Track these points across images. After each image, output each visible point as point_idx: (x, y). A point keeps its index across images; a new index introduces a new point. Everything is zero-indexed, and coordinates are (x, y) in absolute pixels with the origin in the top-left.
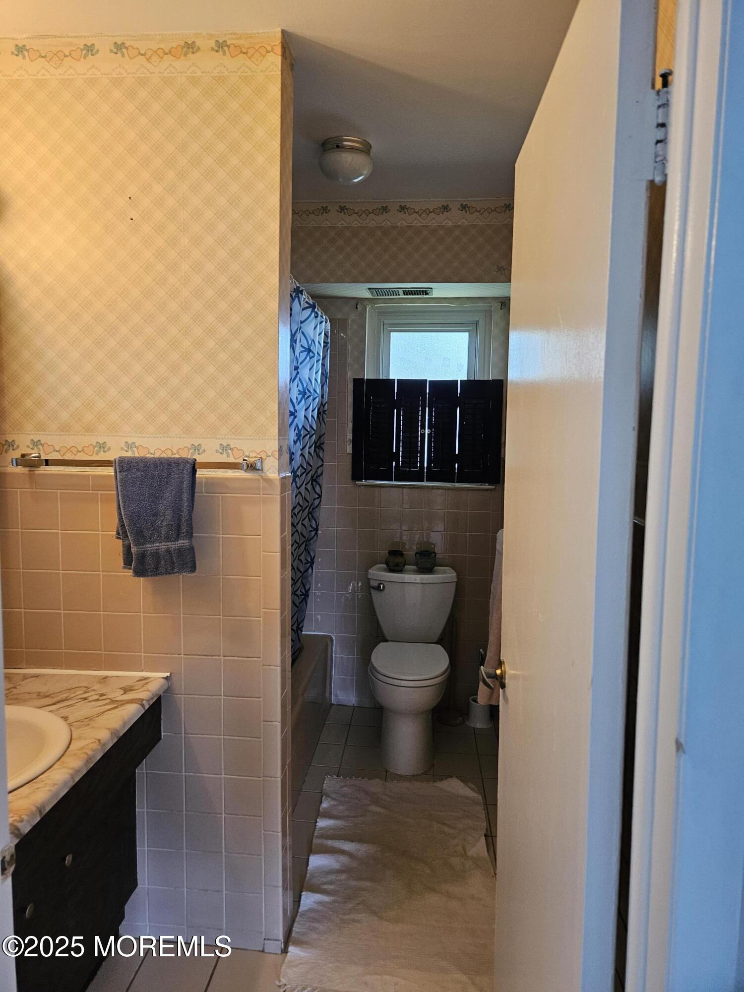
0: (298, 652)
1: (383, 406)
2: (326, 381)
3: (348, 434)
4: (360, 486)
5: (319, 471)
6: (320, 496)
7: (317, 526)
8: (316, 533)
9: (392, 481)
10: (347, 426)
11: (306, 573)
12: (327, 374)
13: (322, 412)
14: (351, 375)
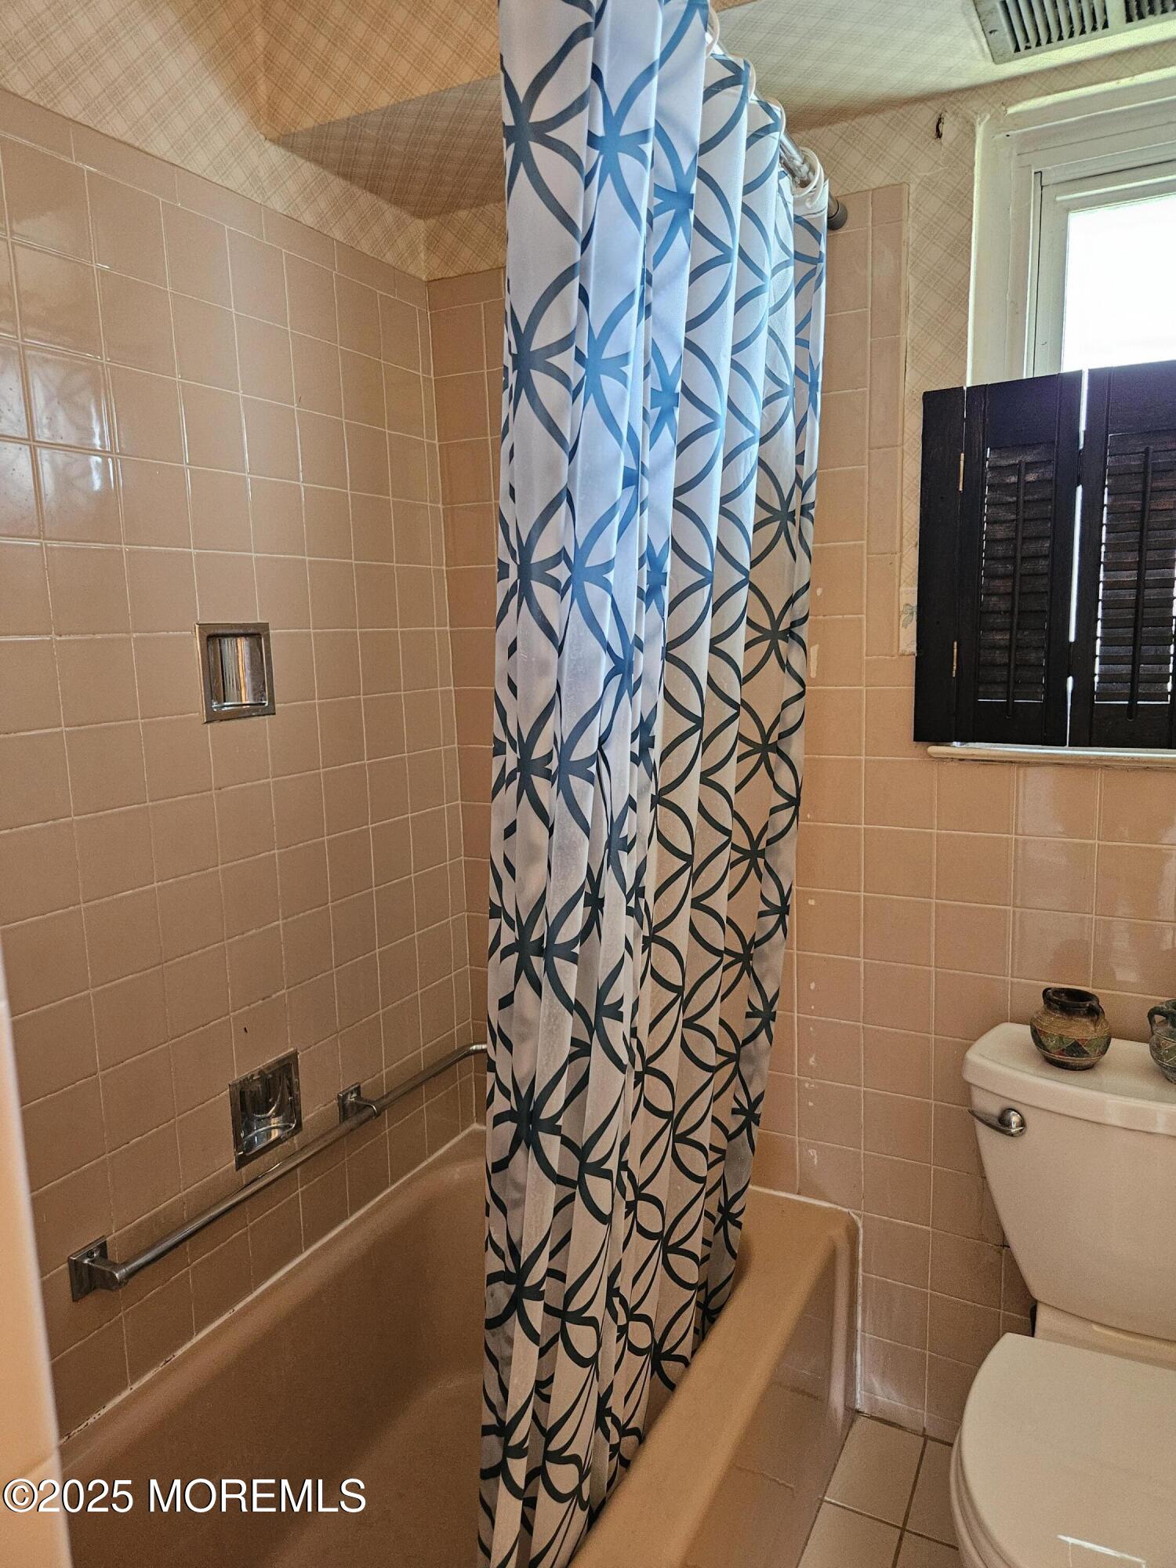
0: (728, 1287)
1: (1031, 477)
2: (813, 400)
3: (902, 589)
4: (942, 759)
5: (792, 715)
6: (794, 802)
7: (784, 899)
8: (781, 921)
9: (1064, 744)
10: (901, 562)
11: (751, 1044)
12: (814, 373)
13: (798, 513)
14: (915, 383)
